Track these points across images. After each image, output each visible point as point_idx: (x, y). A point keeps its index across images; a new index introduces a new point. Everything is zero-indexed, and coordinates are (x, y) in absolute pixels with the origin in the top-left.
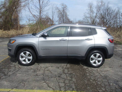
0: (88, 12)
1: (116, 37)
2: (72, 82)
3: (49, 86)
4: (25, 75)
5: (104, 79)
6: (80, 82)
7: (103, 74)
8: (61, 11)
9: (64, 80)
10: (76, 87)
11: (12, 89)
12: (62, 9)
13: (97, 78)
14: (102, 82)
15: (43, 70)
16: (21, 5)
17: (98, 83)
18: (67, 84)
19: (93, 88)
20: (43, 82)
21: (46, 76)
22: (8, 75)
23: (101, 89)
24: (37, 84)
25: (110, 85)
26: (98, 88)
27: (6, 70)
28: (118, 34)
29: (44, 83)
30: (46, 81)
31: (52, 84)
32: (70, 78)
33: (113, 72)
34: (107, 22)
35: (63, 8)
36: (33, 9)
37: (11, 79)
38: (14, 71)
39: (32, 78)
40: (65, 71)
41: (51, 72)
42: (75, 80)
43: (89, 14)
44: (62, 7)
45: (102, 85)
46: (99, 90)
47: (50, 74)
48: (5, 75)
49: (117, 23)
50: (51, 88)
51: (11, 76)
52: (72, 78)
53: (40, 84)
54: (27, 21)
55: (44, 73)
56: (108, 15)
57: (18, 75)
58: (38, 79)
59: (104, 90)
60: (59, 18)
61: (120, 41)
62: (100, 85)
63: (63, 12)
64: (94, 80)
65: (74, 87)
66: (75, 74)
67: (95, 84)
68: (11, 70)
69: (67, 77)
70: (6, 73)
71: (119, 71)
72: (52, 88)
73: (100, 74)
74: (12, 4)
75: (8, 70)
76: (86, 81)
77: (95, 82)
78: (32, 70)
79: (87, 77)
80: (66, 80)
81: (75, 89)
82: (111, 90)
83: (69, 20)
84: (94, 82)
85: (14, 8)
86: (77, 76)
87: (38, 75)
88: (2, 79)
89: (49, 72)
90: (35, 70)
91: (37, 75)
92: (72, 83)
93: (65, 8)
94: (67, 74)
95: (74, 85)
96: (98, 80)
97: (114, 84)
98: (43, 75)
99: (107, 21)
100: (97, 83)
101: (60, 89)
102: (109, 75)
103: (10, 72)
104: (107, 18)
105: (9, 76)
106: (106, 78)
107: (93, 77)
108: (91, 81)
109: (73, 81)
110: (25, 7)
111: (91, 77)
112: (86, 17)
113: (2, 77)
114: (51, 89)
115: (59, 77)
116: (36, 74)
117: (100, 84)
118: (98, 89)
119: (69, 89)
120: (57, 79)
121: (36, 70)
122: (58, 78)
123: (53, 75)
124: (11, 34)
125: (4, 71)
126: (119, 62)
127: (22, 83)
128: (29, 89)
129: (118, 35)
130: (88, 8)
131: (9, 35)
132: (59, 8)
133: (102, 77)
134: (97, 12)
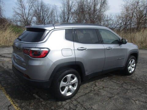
43: (20, 9)
134: (30, 8)
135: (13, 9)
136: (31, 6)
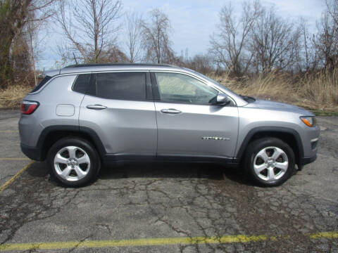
0: (220, 32)
1: (303, 97)
2: (229, 215)
3: (174, 229)
4: (100, 204)
5: (303, 202)
6: (248, 214)
7: (297, 191)
8: (152, 32)
9: (205, 210)
10: (241, 226)
11: (82, 241)
12: (155, 26)
13: (286, 201)
14: (300, 211)
15: (143, 190)
16: (34, 15)
17: (292, 213)
18: (216, 219)
19: (283, 226)
20: (155, 218)
21: (157, 204)
22: (53, 206)
23: (305, 227)
24: (140, 225)
25: (321, 216)
26: (296, 224)
27: (41, 195)
28: (307, 90)
29: (160, 223)
30: (163, 217)
31: (181, 223)
32: (220, 207)
33: (320, 184)
34: (273, 57)
35: (158, 24)
36: (75, 27)
37: (67, 218)
38: (67, 198)
39: (122, 211)
40: (200, 189)
41: (166, 194)
42: (234, 210)
43: (224, 37)
44: (155, 19)
45: (303, 217)
46: (300, 228)
47: (164, 199)
48: (46, 208)
49: (299, 59)
50: (180, 232)
51: (63, 209)
52: (222, 204)
53: (150, 224)
54: (57, 62)
55: (148, 197)
56: (275, 39)
57: (80, 206)
58: (138, 212)
59: (312, 228)
60: (146, 50)
61: (314, 107)
62: (298, 217)
63: (156, 35)
64: (281, 207)
65: (237, 226)
66: (228, 195)
67: (286, 216)
68: (55, 194)
69: (211, 204)
70: (44, 203)
71: (334, 181)
72: (183, 232)
73: (289, 191)
74: (8, 13)
75: (47, 195)
76: (261, 210)
77: (285, 210)
78: (115, 192)
79: (261, 200)
80: (212, 211)
81: (241, 232)
82: (328, 226)
83: (172, 55)
84: (282, 212)
85: (16, 24)
86: (235, 199)
87: (133, 201)
88: (43, 218)
89: (161, 193)
90: (122, 190)
91: (131, 203)
92: (228, 218)
93: (161, 23)
94: (207, 197)
95: (234, 221)
96: (290, 206)
97: (332, 214)
98: (149, 203)
99: (271, 55)
100: (290, 213)
101: (204, 233)
102: (312, 193)
103: (55, 199)
104: (273, 46)
105: (59, 211)
106: (307, 200)
107: (276, 200)
108: (274, 208)
109: (230, 213)
110: (47, 21)
111: (272, 200)
112: (217, 46)
113: (40, 213)
114: (181, 234)
115: (191, 204)
116: (128, 201)
117: (297, 214)
118: (297, 227)
119: (226, 232)
120: (187, 211)
121: (125, 191)
122: (189, 207)
123: (173, 201)
124: (14, 98)
125: (38, 197)
126: (328, 161)
127: (102, 225)
128: (126, 238)
129: (306, 92)
130: (221, 20)
131: (8, 102)
132: (145, 22)
133: (298, 197)
134: (246, 32)
135: (210, 36)
136: (248, 28)
